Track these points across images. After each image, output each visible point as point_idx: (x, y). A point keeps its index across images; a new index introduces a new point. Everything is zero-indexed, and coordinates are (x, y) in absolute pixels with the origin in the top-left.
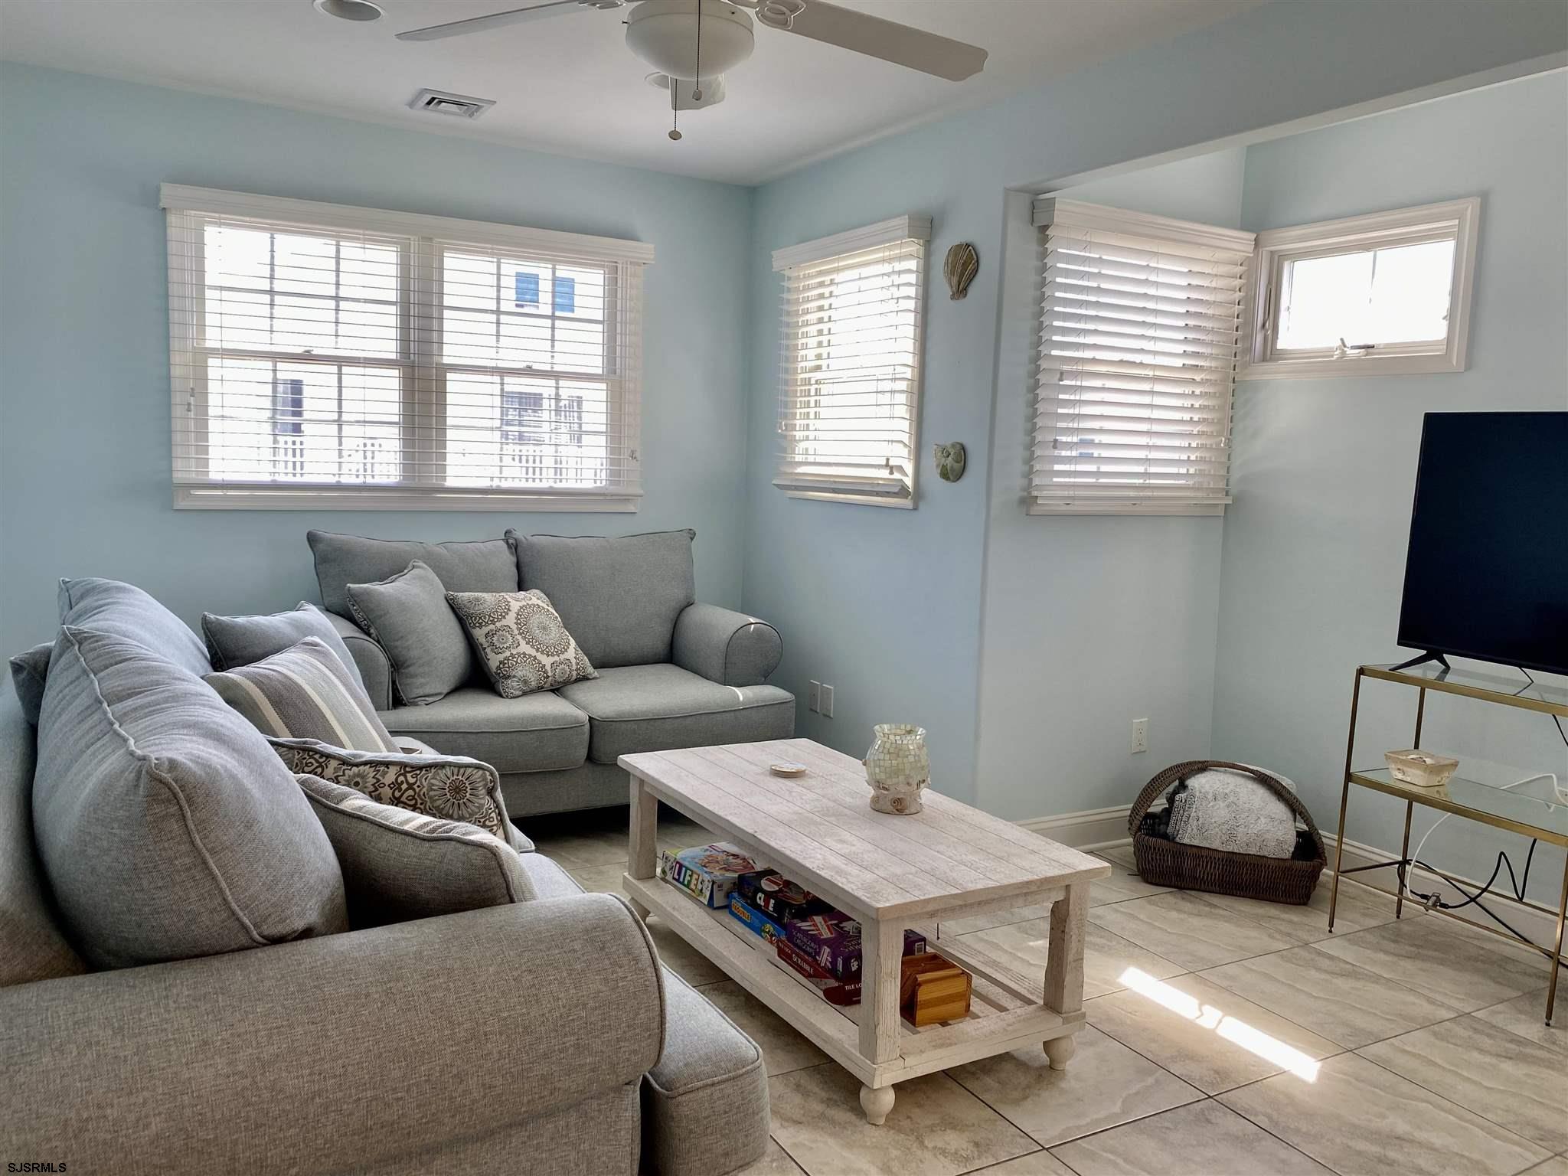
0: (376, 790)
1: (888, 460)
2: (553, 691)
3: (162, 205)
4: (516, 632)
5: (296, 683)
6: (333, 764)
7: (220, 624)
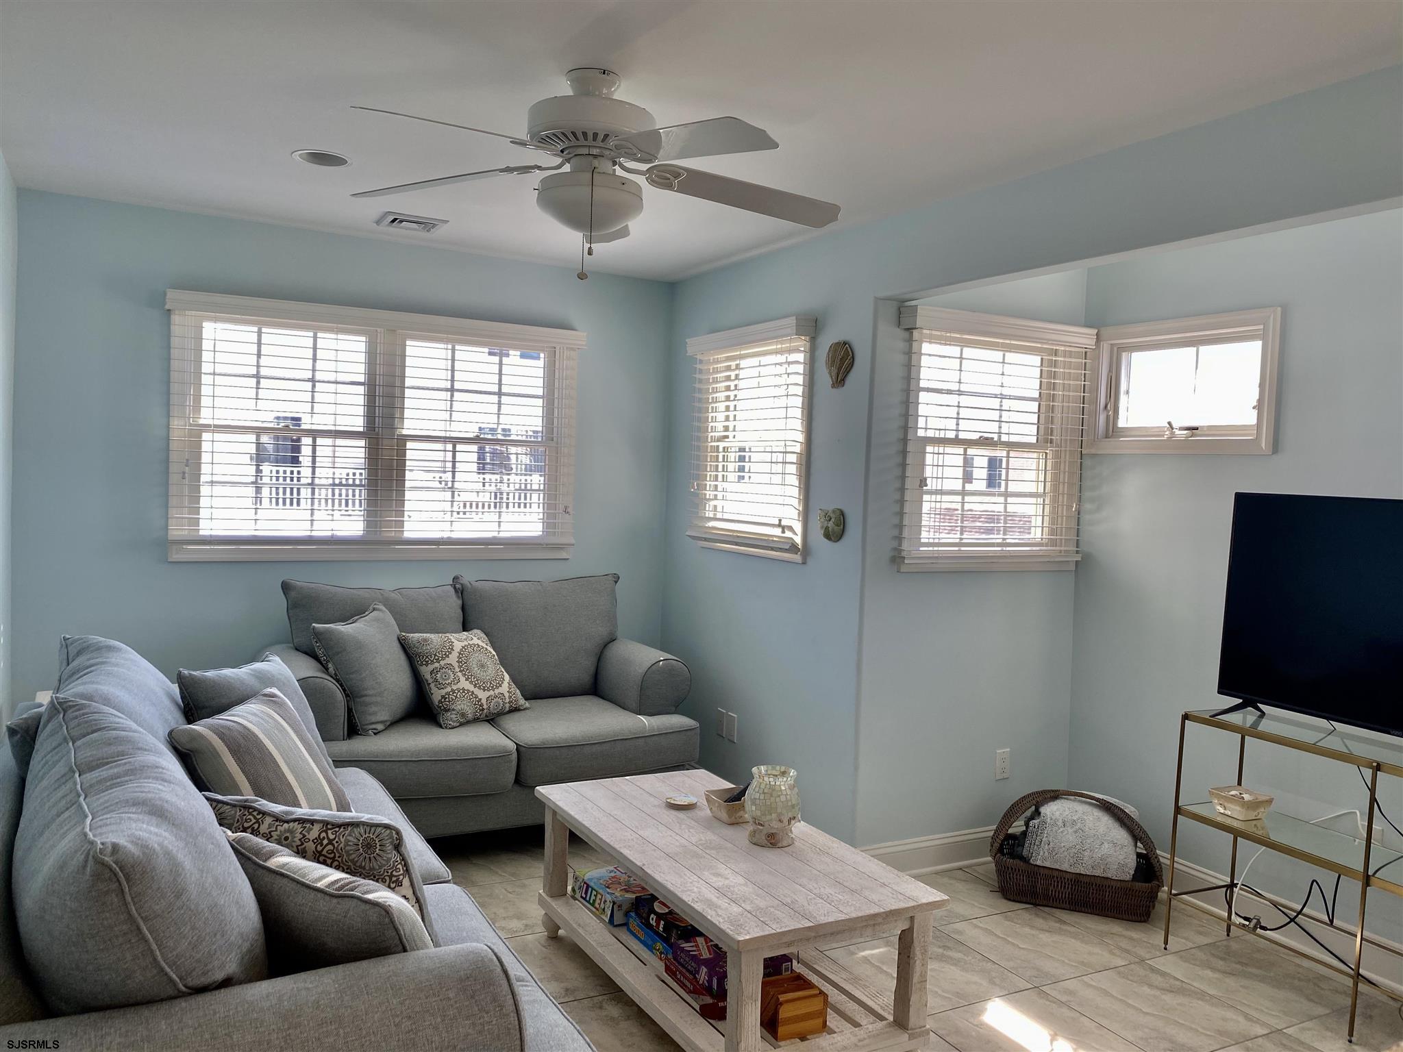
0: (302, 844)
1: (780, 521)
2: (488, 721)
3: (167, 307)
4: (457, 669)
5: (253, 734)
6: (268, 820)
7: (193, 679)
